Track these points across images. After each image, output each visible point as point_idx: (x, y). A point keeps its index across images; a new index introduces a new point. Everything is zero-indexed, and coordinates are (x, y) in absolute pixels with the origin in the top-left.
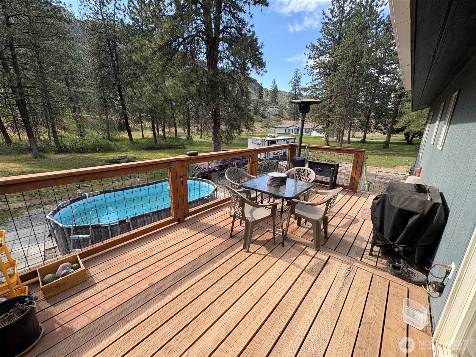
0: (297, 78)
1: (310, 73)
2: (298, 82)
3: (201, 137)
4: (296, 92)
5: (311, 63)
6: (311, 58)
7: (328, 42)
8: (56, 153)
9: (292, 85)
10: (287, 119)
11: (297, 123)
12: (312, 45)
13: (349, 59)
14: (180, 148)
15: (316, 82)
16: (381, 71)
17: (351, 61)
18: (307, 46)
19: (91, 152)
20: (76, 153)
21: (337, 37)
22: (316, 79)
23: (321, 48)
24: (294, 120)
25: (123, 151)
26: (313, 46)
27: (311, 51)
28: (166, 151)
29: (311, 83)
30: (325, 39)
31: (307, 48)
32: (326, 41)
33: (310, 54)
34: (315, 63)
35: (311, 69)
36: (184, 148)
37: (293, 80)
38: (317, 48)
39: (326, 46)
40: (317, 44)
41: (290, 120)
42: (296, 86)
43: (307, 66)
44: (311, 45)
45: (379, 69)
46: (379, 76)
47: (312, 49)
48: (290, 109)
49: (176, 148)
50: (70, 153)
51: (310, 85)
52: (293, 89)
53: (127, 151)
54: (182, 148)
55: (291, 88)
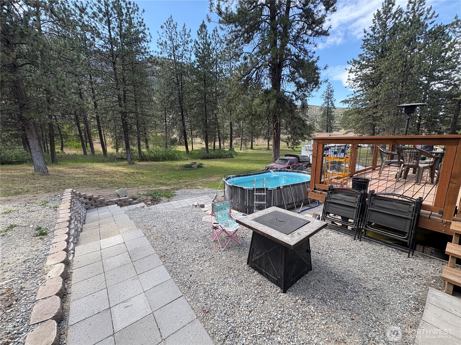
0: (329, 92)
1: (352, 86)
2: (331, 95)
3: (241, 149)
4: (328, 105)
5: (353, 76)
6: (352, 72)
7: (370, 56)
8: (139, 161)
9: (325, 98)
10: (319, 132)
11: (330, 135)
12: (354, 60)
13: (398, 70)
14: (229, 158)
15: (357, 94)
16: (432, 78)
17: (400, 71)
18: (348, 62)
19: (162, 161)
20: (152, 161)
21: (380, 50)
22: (358, 91)
23: (364, 62)
24: (327, 132)
25: (185, 160)
26: (355, 62)
27: (353, 66)
28: (218, 159)
29: (352, 95)
30: (366, 54)
31: (348, 63)
32: (368, 56)
33: (351, 68)
34: (357, 76)
35: (353, 82)
36: (232, 157)
37: (325, 94)
38: (359, 63)
39: (369, 60)
40: (358, 59)
41: (322, 132)
42: (328, 99)
43: (348, 79)
44: (352, 61)
45: (429, 76)
46: (429, 83)
47: (354, 64)
48: (322, 122)
49: (226, 158)
50: (148, 161)
51: (351, 97)
52: (326, 103)
53: (187, 160)
54: (230, 157)
55: (324, 101)
